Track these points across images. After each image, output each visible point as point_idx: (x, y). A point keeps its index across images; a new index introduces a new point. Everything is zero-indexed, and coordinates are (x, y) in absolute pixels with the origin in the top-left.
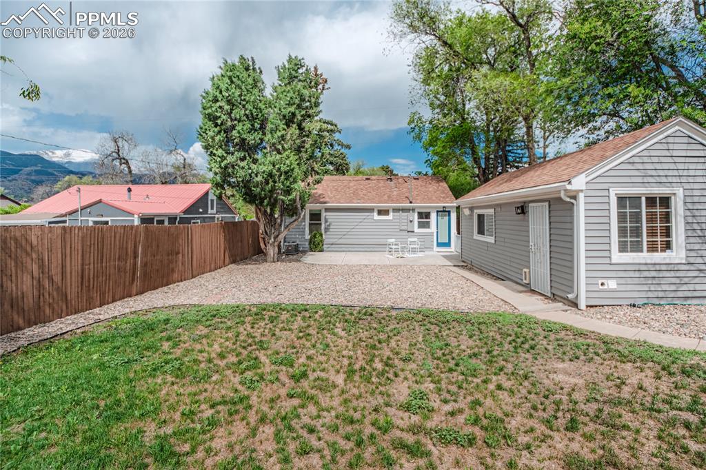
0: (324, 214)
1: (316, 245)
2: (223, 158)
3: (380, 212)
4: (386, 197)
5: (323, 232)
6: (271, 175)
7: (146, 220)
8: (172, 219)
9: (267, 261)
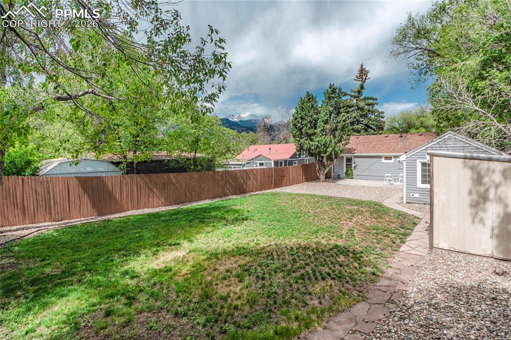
0: (353, 160)
1: (349, 175)
2: (299, 141)
3: (386, 158)
4: (391, 149)
5: (353, 169)
6: (317, 146)
7: (276, 163)
8: (285, 162)
9: (320, 181)
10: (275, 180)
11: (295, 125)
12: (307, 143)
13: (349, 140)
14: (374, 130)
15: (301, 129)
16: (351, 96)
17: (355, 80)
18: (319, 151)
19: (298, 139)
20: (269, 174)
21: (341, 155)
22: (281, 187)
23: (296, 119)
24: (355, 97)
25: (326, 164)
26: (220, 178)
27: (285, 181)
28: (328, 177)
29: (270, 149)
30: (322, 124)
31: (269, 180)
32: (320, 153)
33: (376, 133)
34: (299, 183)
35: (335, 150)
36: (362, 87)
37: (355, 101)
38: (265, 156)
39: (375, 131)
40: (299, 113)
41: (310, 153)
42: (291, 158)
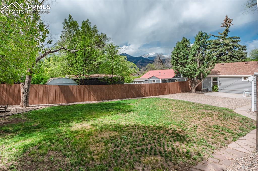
0: (218, 79)
1: (215, 89)
5: (218, 85)
6: (189, 70)
7: (163, 81)
8: (169, 80)
9: (192, 93)
10: (159, 90)
11: (173, 58)
12: (181, 69)
13: (214, 66)
14: (237, 59)
15: (178, 60)
16: (219, 37)
17: (221, 26)
18: (190, 74)
19: (175, 66)
21: (208, 76)
22: (164, 95)
23: (174, 54)
24: (221, 38)
25: (196, 81)
26: (125, 88)
27: (166, 91)
28: (198, 90)
29: (160, 72)
30: (192, 56)
31: (155, 91)
32: (191, 74)
33: (239, 61)
34: (176, 93)
35: (203, 73)
36: (227, 31)
37: (221, 40)
38: (156, 76)
39: (238, 59)
40: (176, 50)
41: (184, 75)
42: (173, 78)
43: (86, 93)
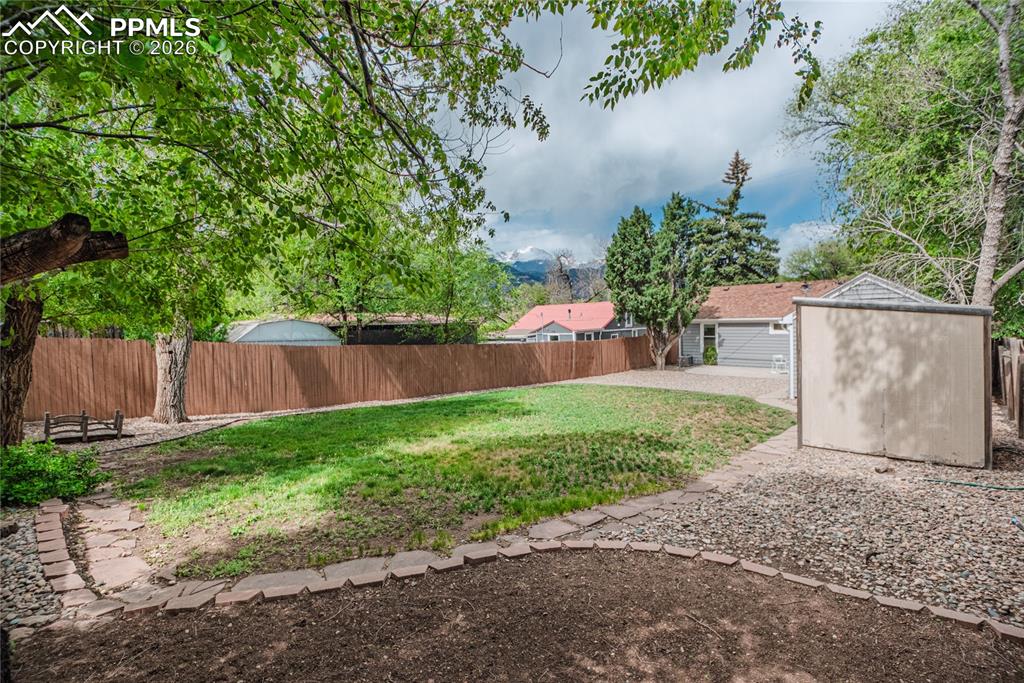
0: (718, 330)
1: (709, 358)
2: (619, 294)
3: (776, 326)
4: (786, 310)
5: (717, 347)
6: (650, 304)
7: (581, 335)
8: (597, 334)
9: (656, 369)
10: (576, 363)
11: (612, 267)
12: (632, 299)
13: (708, 293)
14: (759, 275)
15: (623, 273)
16: (717, 211)
17: (724, 181)
18: (654, 314)
19: (617, 290)
20: (567, 354)
21: (694, 321)
22: (588, 376)
23: (613, 255)
24: (724, 213)
25: (667, 336)
26: (486, 356)
27: (594, 366)
28: (671, 361)
29: (570, 311)
30: (659, 263)
31: (566, 364)
32: (655, 315)
33: (762, 280)
34: (618, 372)
35: (683, 313)
36: (737, 195)
37: (723, 221)
38: (561, 323)
39: (761, 277)
40: (619, 244)
41: (637, 316)
42: (606, 328)
43: (370, 371)
